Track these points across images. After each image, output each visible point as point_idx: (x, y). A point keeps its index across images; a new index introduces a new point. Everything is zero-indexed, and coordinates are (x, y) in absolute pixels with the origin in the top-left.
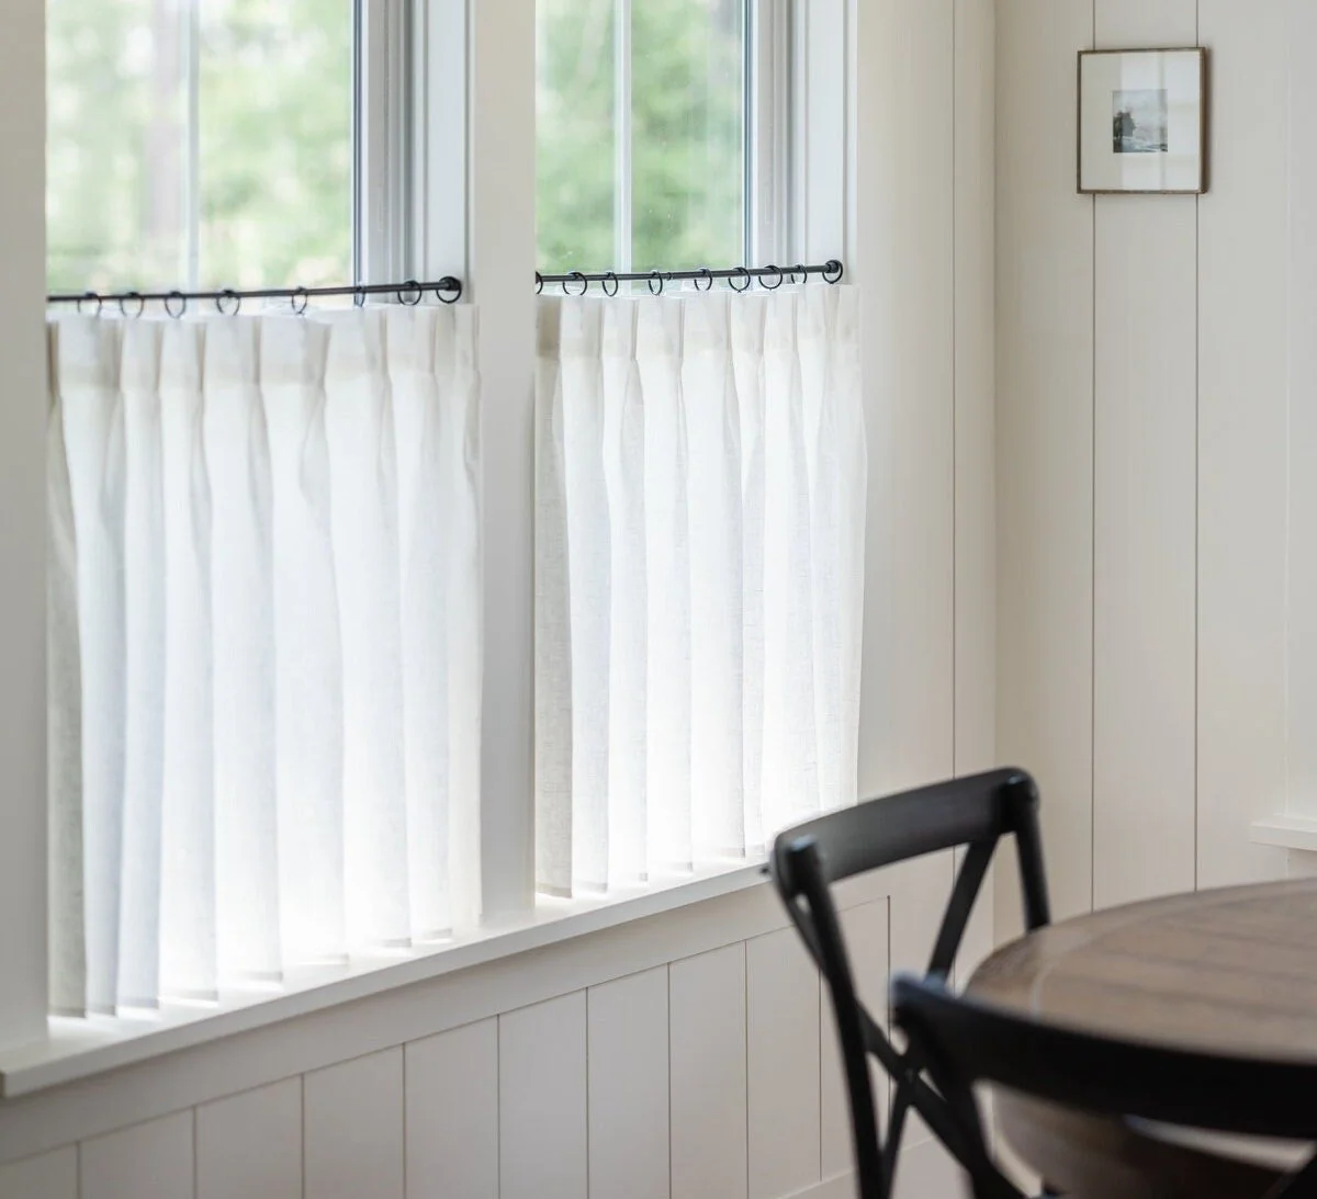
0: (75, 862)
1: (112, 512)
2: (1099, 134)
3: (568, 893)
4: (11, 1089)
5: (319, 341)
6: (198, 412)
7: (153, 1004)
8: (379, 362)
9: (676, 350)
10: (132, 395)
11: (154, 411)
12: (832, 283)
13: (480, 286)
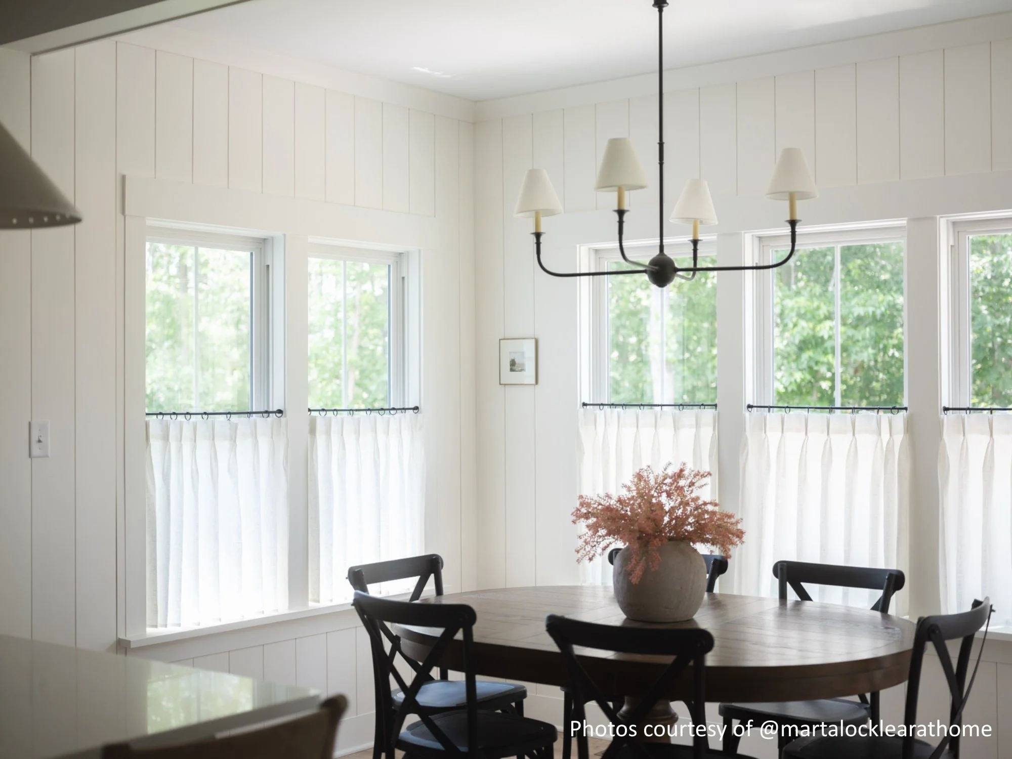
0: (154, 581)
1: (166, 477)
2: (506, 366)
3: (318, 601)
4: (132, 646)
5: (235, 428)
6: (194, 448)
7: (179, 625)
8: (254, 435)
9: (358, 433)
10: (173, 445)
11: (180, 449)
12: (416, 413)
13: (288, 412)
